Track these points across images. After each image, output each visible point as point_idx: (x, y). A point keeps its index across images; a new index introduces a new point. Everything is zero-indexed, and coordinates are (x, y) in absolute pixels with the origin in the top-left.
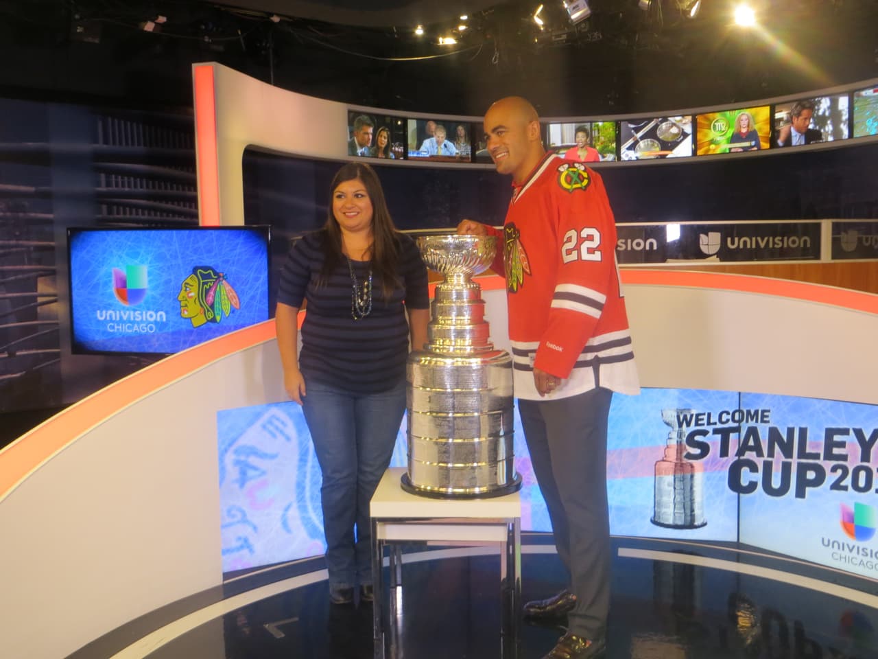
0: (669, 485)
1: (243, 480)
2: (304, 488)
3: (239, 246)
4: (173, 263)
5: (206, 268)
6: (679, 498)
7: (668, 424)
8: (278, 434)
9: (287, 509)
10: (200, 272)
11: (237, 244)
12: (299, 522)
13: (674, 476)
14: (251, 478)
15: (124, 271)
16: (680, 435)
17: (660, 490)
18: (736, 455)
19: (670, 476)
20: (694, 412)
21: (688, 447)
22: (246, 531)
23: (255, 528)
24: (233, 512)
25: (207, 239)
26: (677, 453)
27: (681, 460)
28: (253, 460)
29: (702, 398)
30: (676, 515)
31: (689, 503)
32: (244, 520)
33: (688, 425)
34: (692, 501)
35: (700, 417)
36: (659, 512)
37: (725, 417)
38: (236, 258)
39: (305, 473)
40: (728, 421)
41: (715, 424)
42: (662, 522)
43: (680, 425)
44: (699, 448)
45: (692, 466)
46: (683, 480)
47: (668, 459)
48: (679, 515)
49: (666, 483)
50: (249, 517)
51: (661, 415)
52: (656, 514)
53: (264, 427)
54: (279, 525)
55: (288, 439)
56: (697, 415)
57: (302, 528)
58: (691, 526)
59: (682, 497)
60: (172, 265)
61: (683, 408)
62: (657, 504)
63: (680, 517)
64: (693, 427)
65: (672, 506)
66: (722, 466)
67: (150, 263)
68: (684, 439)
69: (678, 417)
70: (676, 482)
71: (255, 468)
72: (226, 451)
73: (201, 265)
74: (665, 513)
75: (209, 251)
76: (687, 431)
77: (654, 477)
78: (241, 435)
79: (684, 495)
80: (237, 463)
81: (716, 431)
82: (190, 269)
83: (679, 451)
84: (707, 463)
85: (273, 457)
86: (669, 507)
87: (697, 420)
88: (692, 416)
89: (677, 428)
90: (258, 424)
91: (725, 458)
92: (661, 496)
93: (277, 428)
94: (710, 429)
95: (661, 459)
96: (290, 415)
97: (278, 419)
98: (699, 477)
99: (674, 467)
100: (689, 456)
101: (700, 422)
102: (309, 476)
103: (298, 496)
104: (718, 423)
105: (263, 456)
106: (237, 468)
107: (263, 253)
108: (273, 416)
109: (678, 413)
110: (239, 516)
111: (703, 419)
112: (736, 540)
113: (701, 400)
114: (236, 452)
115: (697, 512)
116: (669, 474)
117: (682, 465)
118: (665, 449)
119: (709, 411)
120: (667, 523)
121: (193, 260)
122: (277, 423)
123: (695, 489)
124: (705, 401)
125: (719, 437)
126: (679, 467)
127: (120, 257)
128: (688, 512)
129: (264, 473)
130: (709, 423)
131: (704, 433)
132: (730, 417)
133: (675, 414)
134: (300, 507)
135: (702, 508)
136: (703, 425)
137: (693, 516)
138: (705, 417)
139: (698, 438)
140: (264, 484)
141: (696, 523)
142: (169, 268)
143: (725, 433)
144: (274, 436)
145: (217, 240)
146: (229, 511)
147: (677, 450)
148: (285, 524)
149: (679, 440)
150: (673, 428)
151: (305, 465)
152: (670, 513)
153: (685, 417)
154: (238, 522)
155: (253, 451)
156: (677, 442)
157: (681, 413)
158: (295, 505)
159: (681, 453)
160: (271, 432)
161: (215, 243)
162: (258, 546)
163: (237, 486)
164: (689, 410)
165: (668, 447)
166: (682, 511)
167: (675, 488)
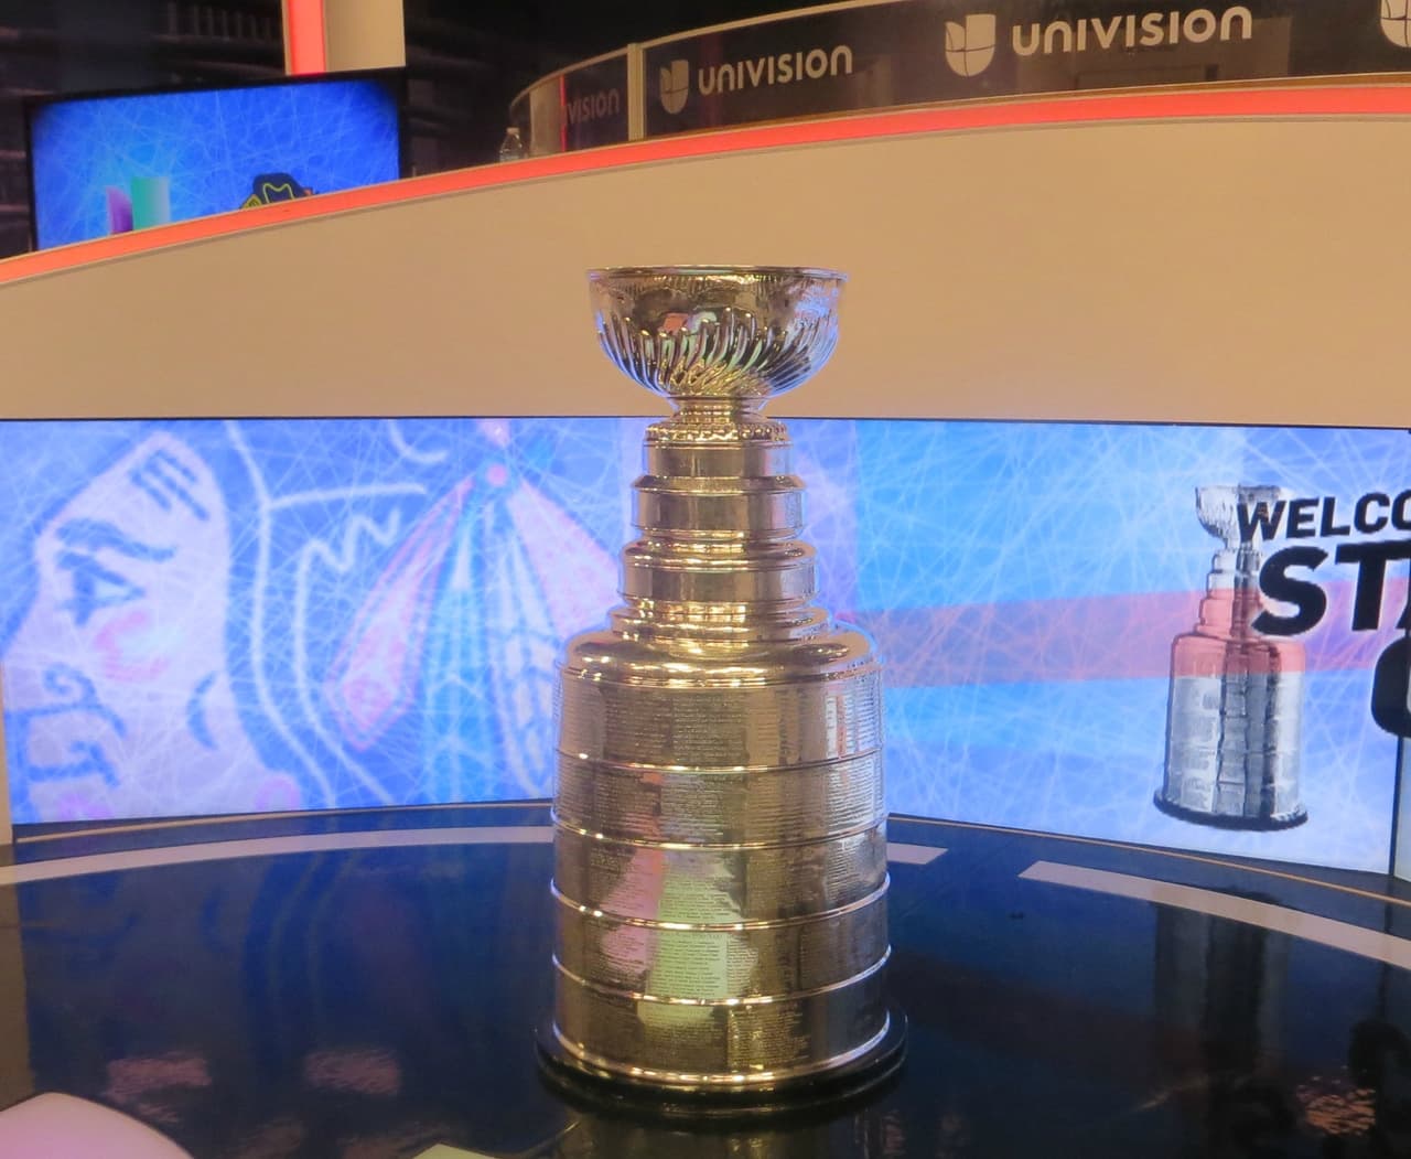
0: (1208, 704)
1: (84, 604)
2: (246, 641)
3: (342, 123)
4: (217, 169)
5: (279, 178)
6: (1232, 741)
7: (1213, 530)
8: (174, 499)
9: (203, 686)
10: (267, 189)
11: (336, 119)
12: (233, 722)
13: (1224, 680)
14: (106, 603)
15: (125, 190)
16: (1244, 563)
17: (1183, 716)
18: (1401, 625)
19: (1213, 676)
20: (1287, 495)
21: (1264, 598)
22: (97, 730)
23: (119, 725)
24: (61, 681)
25: (278, 109)
26: (1234, 614)
27: (1244, 634)
28: (108, 558)
29: (1310, 453)
30: (1223, 787)
31: (1261, 756)
32: (90, 703)
33: (1269, 533)
34: (1268, 750)
35: (1303, 511)
36: (1179, 777)
37: (1373, 512)
38: (338, 151)
39: (250, 603)
40: (1381, 522)
41: (1345, 531)
42: (1185, 805)
43: (1247, 533)
44: (1295, 601)
45: (1273, 653)
46: (1246, 691)
47: (1210, 630)
48: (1229, 788)
49: (1200, 699)
50: (102, 697)
51: (1195, 504)
52: (1170, 784)
53: (137, 479)
54: (182, 723)
55: (201, 514)
56: (1296, 505)
57: (244, 740)
58: (1261, 820)
59: (1242, 738)
60: (213, 174)
61: (1256, 483)
62: (1174, 755)
63: (1234, 794)
64: (1282, 541)
65: (1213, 761)
66: (1358, 657)
67: (173, 172)
68: (1256, 574)
69: (1242, 510)
70: (1228, 695)
71: (116, 580)
72: (37, 528)
73: (269, 172)
74: (1195, 780)
75: (284, 137)
76: (1262, 550)
77: (1168, 679)
78: (75, 492)
79: (1246, 731)
80: (68, 561)
81: (1345, 554)
82: (248, 181)
83: (1240, 609)
84: (1314, 646)
85: (162, 555)
86: (1207, 763)
87: (1295, 518)
88: (1280, 506)
89: (1236, 543)
90: (121, 470)
91: (1368, 633)
92: (1186, 735)
93: (171, 484)
94: (1330, 545)
95: (1191, 630)
96: (207, 456)
97: (172, 461)
98: (1291, 685)
99: (1223, 652)
100: (1269, 624)
101: (1301, 526)
102: (259, 613)
103: (231, 659)
104: (1353, 529)
105: (137, 550)
106: (67, 575)
107: (388, 137)
108: (159, 453)
109: (1241, 497)
110: (77, 692)
111: (1310, 518)
112: (1385, 871)
113: (1309, 461)
114: (63, 533)
115: (1281, 783)
116: (1208, 674)
117: (1246, 647)
118: (1202, 602)
119: (1330, 495)
120: (1199, 809)
121: (252, 160)
122: (170, 471)
123: (1276, 718)
124: (1321, 465)
125: (1352, 570)
126: (1237, 654)
127: (120, 160)
128: (1257, 781)
129: (138, 593)
130: (1327, 530)
131: (1312, 558)
132: (1387, 512)
133: (1233, 501)
134: (235, 687)
135: (1294, 772)
136: (1311, 533)
137: (1268, 794)
138: (1318, 512)
139: (1294, 572)
140: (140, 619)
141: (1276, 816)
142: (207, 181)
143: (1371, 560)
144: (164, 504)
145: (298, 110)
146: (50, 677)
147: (1235, 605)
148: (197, 722)
149: (1242, 577)
150: (1225, 540)
151: (249, 584)
152: (1205, 784)
153: (1262, 507)
154: (75, 706)
155: (107, 535)
156: (1236, 580)
157: (1251, 497)
158: (223, 681)
159: (1245, 614)
160: (155, 494)
161: (295, 117)
162: (129, 769)
163: (67, 618)
164: (1273, 489)
165: (1209, 597)
166: (1240, 778)
167: (1222, 713)
